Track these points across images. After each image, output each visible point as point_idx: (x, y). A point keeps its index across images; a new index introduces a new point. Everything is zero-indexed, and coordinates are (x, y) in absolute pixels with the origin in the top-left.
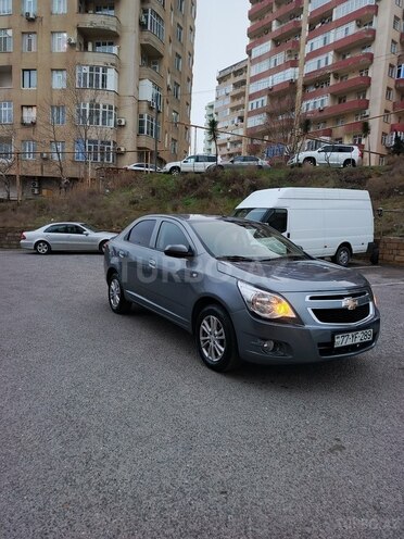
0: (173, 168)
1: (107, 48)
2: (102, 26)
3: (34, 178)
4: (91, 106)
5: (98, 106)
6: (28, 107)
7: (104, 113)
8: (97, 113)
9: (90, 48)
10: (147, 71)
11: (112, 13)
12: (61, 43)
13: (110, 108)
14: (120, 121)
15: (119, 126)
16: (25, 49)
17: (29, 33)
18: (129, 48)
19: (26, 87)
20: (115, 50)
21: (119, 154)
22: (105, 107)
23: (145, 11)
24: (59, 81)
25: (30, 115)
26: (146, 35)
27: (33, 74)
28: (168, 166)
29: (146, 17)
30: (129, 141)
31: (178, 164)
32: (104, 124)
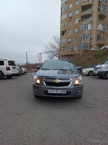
0: (104, 48)
1: (89, 19)
2: (87, 14)
3: (70, 55)
4: (84, 35)
5: (85, 35)
6: (69, 38)
7: (87, 36)
8: (85, 36)
9: (84, 20)
10: (100, 22)
11: (90, 9)
12: (77, 21)
13: (89, 34)
14: (91, 37)
15: (91, 39)
16: (69, 25)
17: (70, 21)
18: (95, 17)
19: (69, 34)
20: (91, 19)
21: (91, 46)
22: (87, 34)
23: (100, 5)
24: (76, 30)
25: (70, 40)
26: (100, 12)
27: (71, 30)
28: (103, 48)
29: (100, 7)
30: (94, 42)
32: (87, 39)
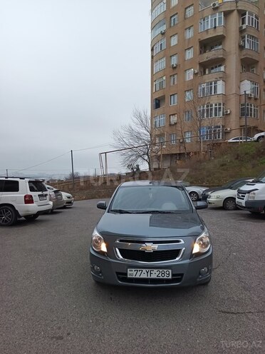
0: (259, 137)
1: (217, 69)
2: (213, 57)
3: (176, 154)
4: (207, 106)
5: (211, 106)
6: (172, 115)
7: (216, 109)
8: (211, 109)
9: (207, 72)
10: (245, 74)
11: (220, 47)
12: (190, 75)
13: (220, 104)
14: (227, 112)
15: (226, 115)
16: (172, 84)
17: (174, 75)
18: (233, 65)
19: (172, 105)
20: (222, 68)
21: (226, 133)
22: (216, 105)
23: (244, 37)
24: (189, 96)
25: (174, 119)
26: (244, 52)
27: (176, 96)
28: (256, 136)
29: (244, 41)
30: (234, 123)
31: (262, 134)
32: (216, 115)
